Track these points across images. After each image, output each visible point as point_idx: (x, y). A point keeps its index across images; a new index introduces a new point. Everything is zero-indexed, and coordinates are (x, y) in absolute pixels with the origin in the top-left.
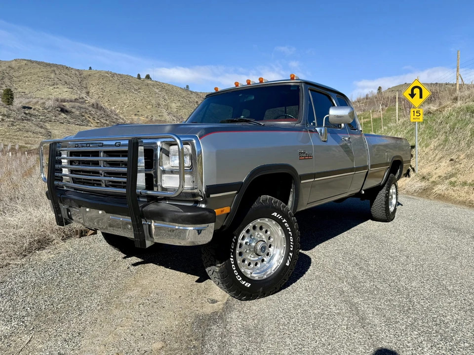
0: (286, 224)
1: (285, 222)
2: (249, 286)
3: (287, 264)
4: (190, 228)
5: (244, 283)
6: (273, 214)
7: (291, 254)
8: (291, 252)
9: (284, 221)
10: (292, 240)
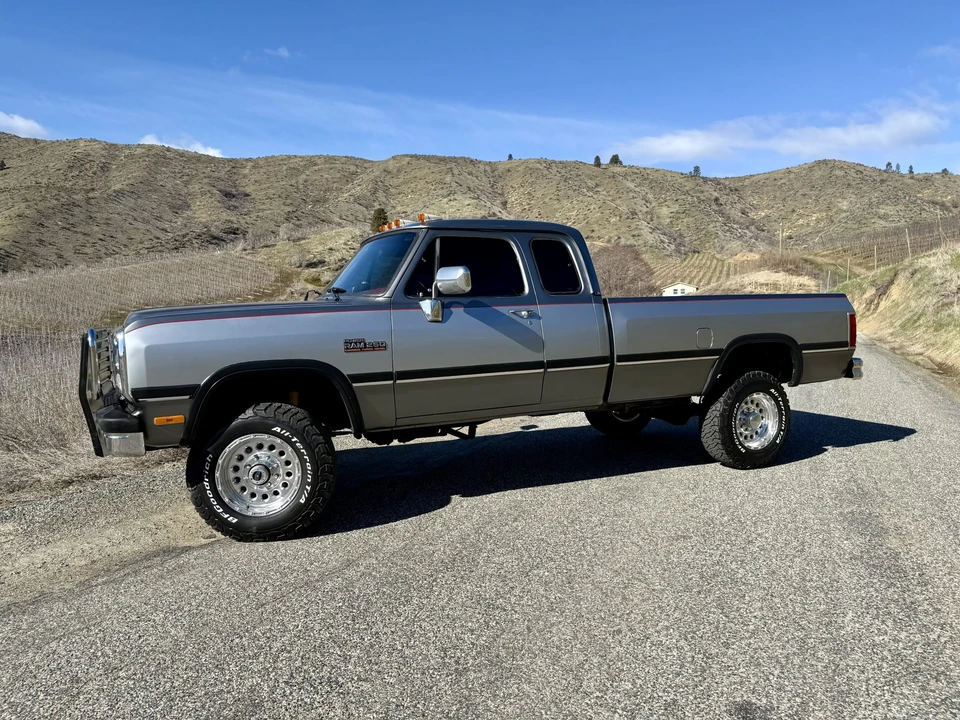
0: (298, 444)
1: (296, 442)
2: (234, 521)
3: (302, 501)
4: (114, 437)
5: (226, 516)
6: (274, 429)
7: (309, 488)
8: (309, 484)
9: (295, 439)
10: (309, 468)
